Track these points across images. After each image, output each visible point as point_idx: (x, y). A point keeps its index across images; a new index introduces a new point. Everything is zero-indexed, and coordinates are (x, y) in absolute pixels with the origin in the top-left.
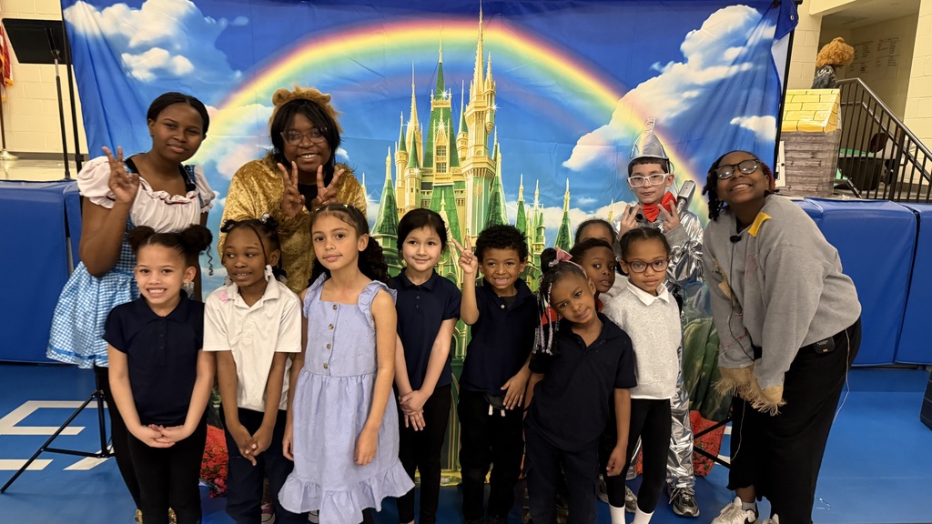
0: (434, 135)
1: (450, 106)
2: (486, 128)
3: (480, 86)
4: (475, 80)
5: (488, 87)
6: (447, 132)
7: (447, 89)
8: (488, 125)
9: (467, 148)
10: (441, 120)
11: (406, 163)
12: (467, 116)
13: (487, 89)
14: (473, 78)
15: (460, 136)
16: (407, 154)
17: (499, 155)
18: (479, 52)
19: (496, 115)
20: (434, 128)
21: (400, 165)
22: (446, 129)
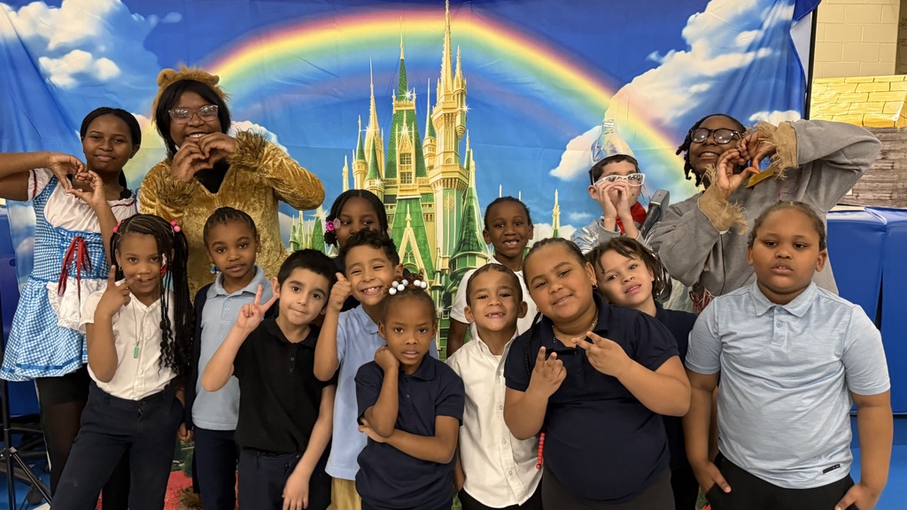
0: (397, 141)
1: (414, 108)
2: (456, 133)
3: (449, 85)
4: (443, 77)
5: (458, 85)
6: (411, 137)
7: (411, 88)
8: (458, 129)
9: (434, 155)
10: (405, 124)
11: (365, 174)
12: (435, 118)
13: (457, 88)
14: (439, 75)
15: (427, 141)
16: (366, 164)
17: (472, 163)
18: (446, 45)
19: (468, 118)
20: (397, 132)
21: (359, 175)
22: (410, 134)
